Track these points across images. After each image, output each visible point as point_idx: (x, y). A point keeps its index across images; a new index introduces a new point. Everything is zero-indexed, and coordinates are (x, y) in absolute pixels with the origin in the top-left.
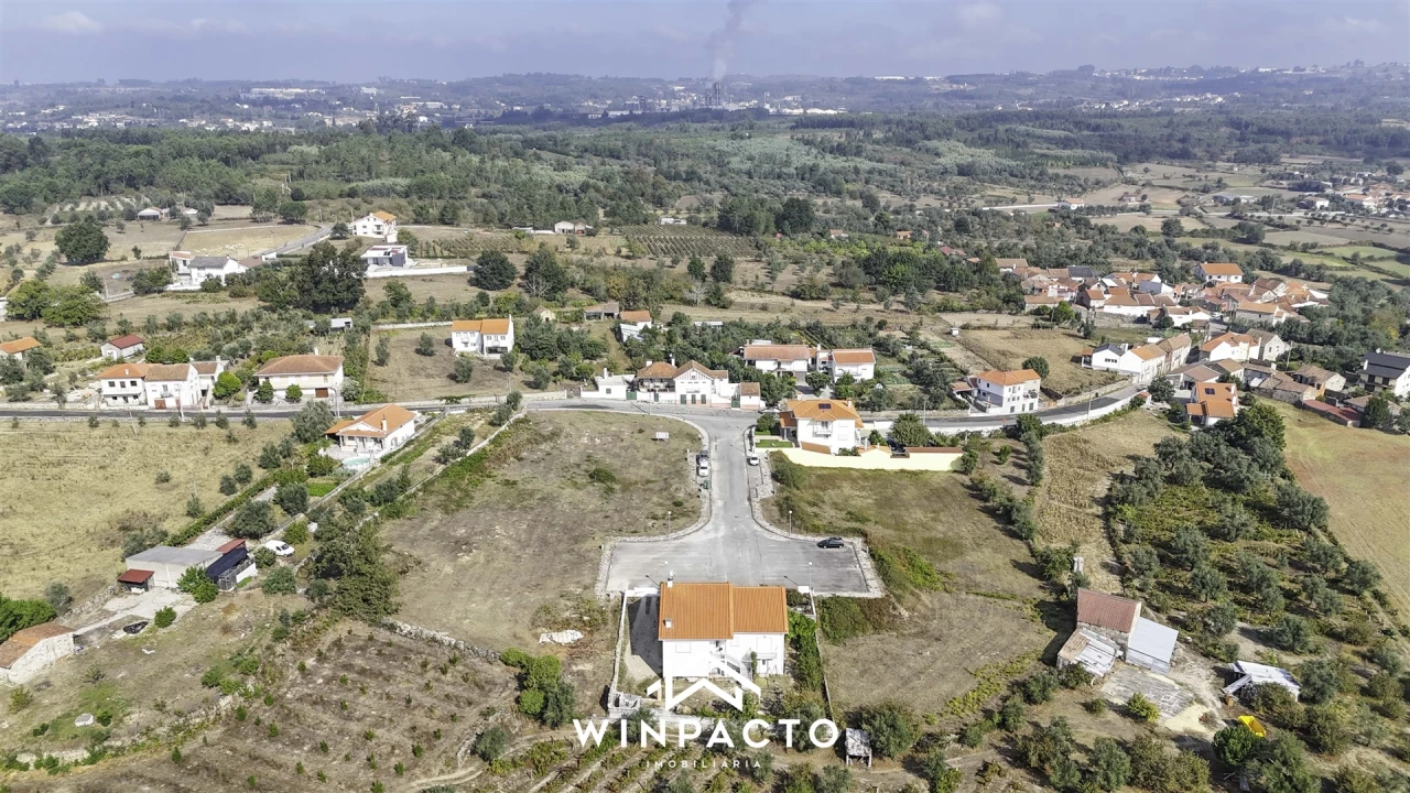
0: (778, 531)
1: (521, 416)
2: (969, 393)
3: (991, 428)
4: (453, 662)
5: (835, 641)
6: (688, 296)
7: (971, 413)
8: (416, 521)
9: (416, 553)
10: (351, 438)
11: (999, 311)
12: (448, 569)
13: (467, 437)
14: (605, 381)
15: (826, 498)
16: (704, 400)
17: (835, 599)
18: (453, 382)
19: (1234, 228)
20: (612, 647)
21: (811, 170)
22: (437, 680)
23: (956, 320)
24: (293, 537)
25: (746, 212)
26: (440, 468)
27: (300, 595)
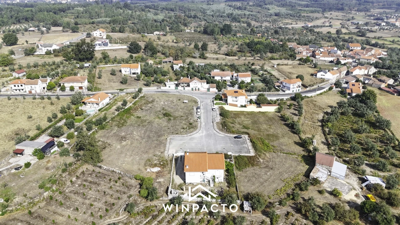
0: (222, 133)
1: (142, 95)
2: (280, 86)
3: (287, 97)
4: (119, 179)
5: (239, 170)
6: (194, 55)
7: (281, 92)
8: (109, 130)
9: (109, 141)
10: (89, 103)
11: (289, 59)
12: (119, 147)
13: (125, 103)
14: (168, 83)
15: (236, 121)
16: (199, 90)
17: (240, 156)
18: (122, 84)
19: (357, 32)
20: (170, 173)
21: (231, 15)
22: (114, 185)
23: (275, 62)
24: (70, 137)
25: (211, 28)
26: (117, 113)
27: (71, 157)
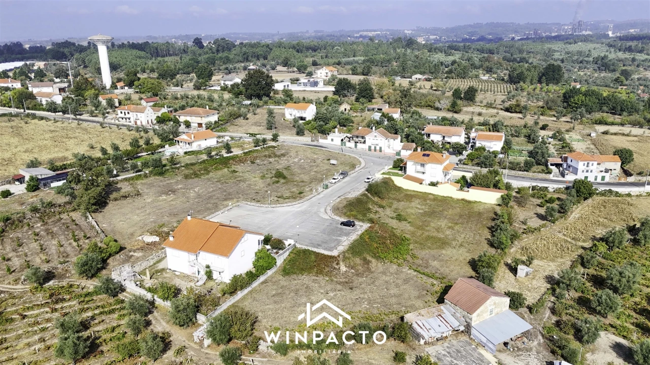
1: (274, 145)
2: (561, 165)
3: (556, 186)
6: (437, 105)
7: (553, 177)
8: (166, 179)
9: (144, 191)
10: (181, 142)
12: (149, 200)
14: (334, 135)
15: (395, 206)
16: (381, 151)
21: (603, 59)
22: (70, 244)
23: (601, 129)
